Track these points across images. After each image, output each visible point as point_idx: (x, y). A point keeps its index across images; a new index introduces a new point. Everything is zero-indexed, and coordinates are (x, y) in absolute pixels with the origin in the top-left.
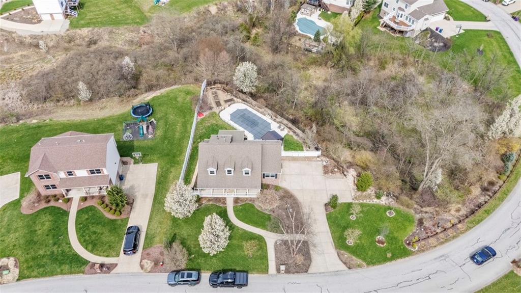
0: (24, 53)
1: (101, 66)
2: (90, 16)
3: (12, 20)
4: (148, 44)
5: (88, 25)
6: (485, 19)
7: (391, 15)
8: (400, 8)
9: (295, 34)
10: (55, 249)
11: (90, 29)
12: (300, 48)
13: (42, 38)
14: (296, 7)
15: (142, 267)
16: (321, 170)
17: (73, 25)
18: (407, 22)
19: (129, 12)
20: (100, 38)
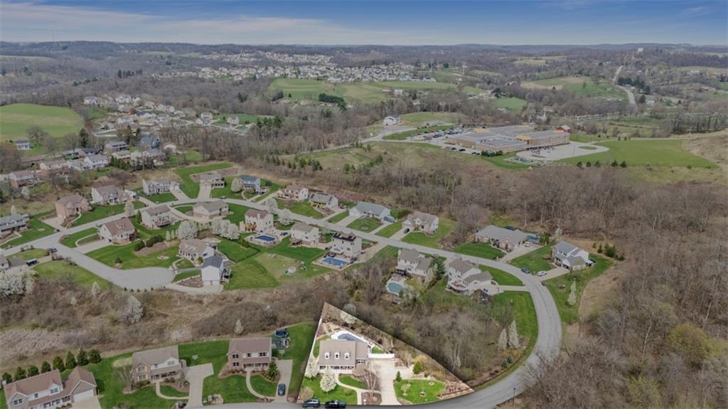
0: (191, 307)
1: (247, 313)
2: (237, 282)
3: (184, 285)
4: (279, 300)
5: (236, 288)
6: (521, 284)
7: (453, 281)
8: (458, 276)
9: (386, 292)
10: (241, 392)
11: (238, 290)
12: (389, 302)
13: (204, 297)
14: (388, 276)
15: (288, 401)
16: (394, 365)
17: (226, 288)
18: (464, 285)
19: (265, 279)
20: (245, 296)
